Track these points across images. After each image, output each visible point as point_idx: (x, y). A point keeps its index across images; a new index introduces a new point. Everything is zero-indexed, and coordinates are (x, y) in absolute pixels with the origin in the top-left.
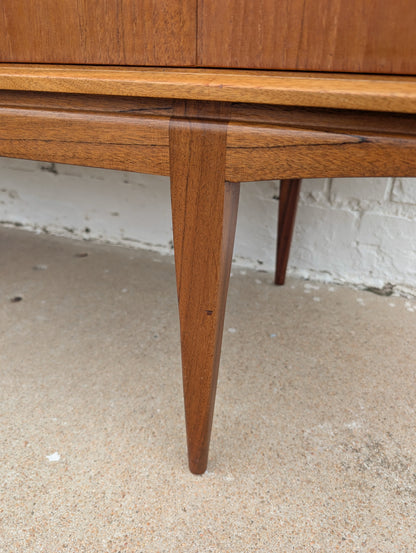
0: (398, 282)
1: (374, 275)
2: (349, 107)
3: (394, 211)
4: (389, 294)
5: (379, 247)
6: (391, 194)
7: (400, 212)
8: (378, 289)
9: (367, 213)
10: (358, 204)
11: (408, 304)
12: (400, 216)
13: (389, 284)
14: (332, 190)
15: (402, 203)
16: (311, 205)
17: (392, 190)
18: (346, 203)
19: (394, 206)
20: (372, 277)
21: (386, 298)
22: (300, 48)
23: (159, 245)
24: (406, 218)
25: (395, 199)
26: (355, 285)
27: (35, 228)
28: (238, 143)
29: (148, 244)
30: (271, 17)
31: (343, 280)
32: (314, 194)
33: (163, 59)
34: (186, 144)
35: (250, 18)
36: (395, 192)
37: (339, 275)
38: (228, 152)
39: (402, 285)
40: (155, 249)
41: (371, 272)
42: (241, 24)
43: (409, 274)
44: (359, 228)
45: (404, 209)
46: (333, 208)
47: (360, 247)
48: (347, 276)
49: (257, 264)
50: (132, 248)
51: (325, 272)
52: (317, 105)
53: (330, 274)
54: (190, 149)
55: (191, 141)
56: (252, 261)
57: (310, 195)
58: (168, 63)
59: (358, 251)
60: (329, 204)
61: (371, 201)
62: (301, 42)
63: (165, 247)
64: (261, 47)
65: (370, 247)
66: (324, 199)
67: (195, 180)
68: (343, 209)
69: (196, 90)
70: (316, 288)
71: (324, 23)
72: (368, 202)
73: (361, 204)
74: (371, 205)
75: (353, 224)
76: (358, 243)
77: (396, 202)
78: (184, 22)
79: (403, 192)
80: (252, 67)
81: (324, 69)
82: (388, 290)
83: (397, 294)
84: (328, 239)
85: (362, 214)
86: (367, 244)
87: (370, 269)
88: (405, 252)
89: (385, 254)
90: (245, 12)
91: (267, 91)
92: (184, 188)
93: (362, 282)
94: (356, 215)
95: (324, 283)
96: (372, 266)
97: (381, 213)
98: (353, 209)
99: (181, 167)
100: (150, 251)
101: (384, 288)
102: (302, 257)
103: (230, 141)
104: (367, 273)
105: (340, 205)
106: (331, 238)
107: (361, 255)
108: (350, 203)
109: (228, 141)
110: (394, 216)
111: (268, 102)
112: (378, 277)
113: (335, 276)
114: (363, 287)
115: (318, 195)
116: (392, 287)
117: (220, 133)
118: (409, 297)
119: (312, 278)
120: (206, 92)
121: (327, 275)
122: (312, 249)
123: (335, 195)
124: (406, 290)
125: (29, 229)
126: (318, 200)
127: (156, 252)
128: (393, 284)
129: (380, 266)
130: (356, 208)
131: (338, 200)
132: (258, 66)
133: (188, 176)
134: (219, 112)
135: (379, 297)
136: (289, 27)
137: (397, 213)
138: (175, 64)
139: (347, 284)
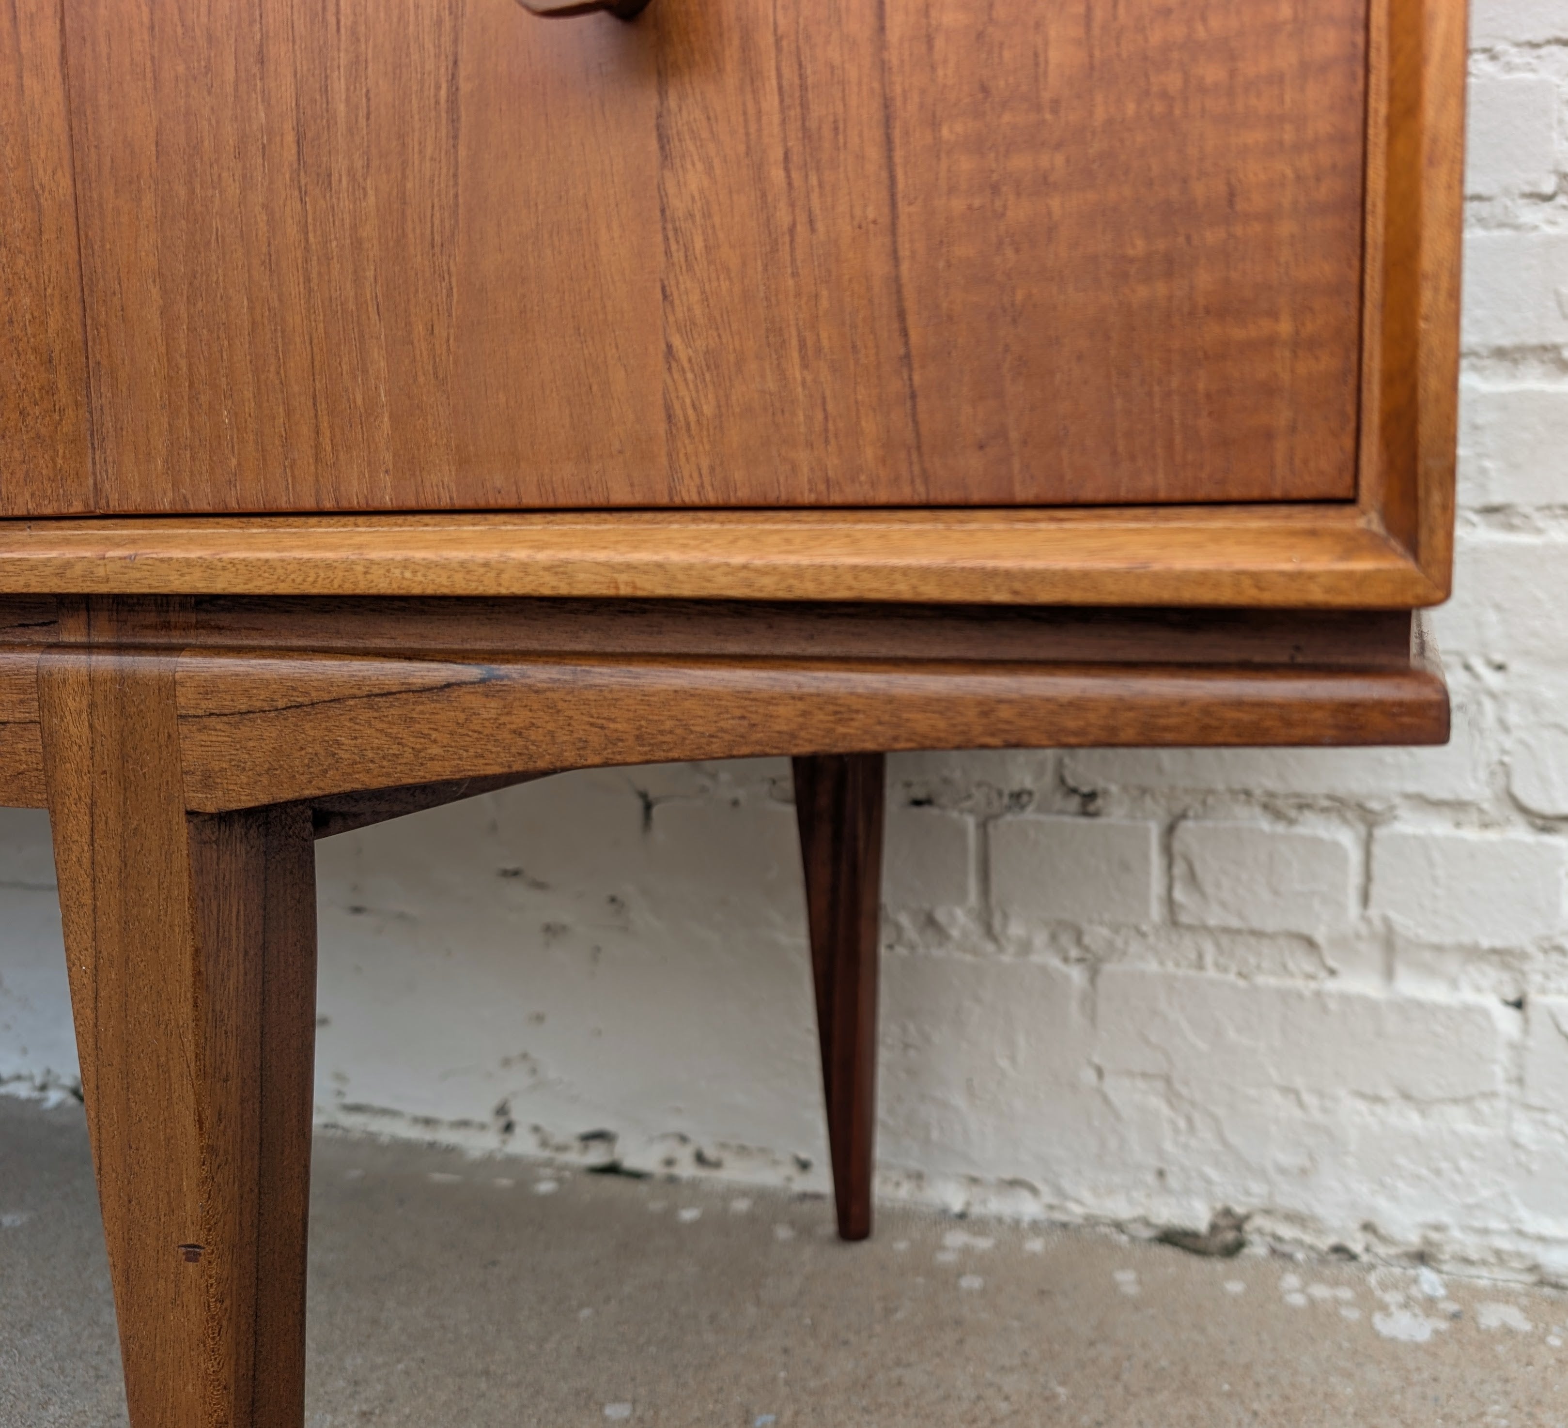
0: (1256, 1202)
1: (1173, 1181)
2: (417, 590)
3: (1193, 956)
4: (1233, 1250)
5: (1168, 1081)
6: (1170, 903)
7: (1209, 959)
8: (1194, 1235)
9: (1108, 968)
10: (1079, 940)
11: (1291, 1280)
12: (1211, 973)
13: (1227, 1212)
14: (993, 900)
15: (1206, 929)
16: (937, 953)
17: (1170, 889)
18: (1040, 939)
19: (1188, 942)
20: (1166, 1190)
21: (1219, 1266)
22: (317, 460)
23: (464, 1124)
24: (1232, 977)
25: (1184, 918)
26: (1119, 1226)
27: (43, 1088)
28: (204, 704)
29: (428, 1122)
30: (248, 394)
31: (1077, 1209)
32: (941, 916)
33: (20, 501)
34: (80, 713)
35: (203, 398)
36: (1179, 895)
37: (1060, 1192)
38: (184, 729)
39: (1267, 1212)
40: (446, 1137)
41: (1161, 1174)
42: (185, 410)
43: (1282, 1171)
44: (1092, 1018)
45: (1218, 945)
46: (1007, 958)
47: (1110, 1085)
48: (1086, 1195)
49: (791, 1170)
50: (371, 1139)
51: (1015, 1183)
52: (348, 589)
53: (1034, 1191)
54: (91, 726)
55: (92, 705)
56: (775, 1163)
57: (931, 922)
58: (32, 508)
59: (1106, 1100)
60: (990, 947)
61: (1116, 929)
62: (317, 447)
63: (483, 1127)
64: (234, 462)
65: (1141, 1084)
66: (975, 929)
67: (111, 815)
68: (1035, 958)
69: (78, 569)
70: (984, 1244)
71: (359, 401)
72: (1105, 932)
73: (1087, 940)
74: (1119, 942)
75: (1074, 1007)
76: (1100, 1073)
77: (1190, 928)
78: (62, 411)
79: (1203, 894)
80: (220, 509)
81: (375, 505)
82: (1230, 1236)
83: (1258, 1249)
84: (1004, 1063)
85: (1094, 974)
86: (1131, 1074)
87: (1153, 1162)
88: (1252, 1092)
89: (1193, 1104)
90: (191, 385)
91: (232, 562)
92: (86, 838)
93: (1139, 1211)
94: (1077, 975)
95: (1017, 1222)
96: (1160, 1153)
97: (1152, 966)
98: (1066, 960)
99: (72, 779)
100: (432, 1145)
101: (1214, 1228)
102: (935, 1135)
103: (186, 699)
104: (1150, 1178)
105: (1025, 948)
106: (1013, 1059)
107: (1118, 1117)
108: (1054, 938)
109: (181, 701)
110: (1192, 973)
111: (239, 589)
112: (1187, 1192)
113: (1048, 1197)
114: (1146, 1233)
115: (952, 916)
116: (1239, 1223)
117: (160, 678)
118: (1300, 1256)
119: (976, 1210)
120: (101, 572)
121: (1025, 1194)
122: (959, 1100)
123: (1005, 916)
124: (1287, 1232)
125: (23, 1091)
126: (955, 933)
127: (450, 1150)
128: (1240, 1210)
129: (1186, 1147)
130: (1074, 953)
131: (1016, 930)
132: (234, 506)
133: (93, 804)
134: (167, 626)
135: (1195, 1263)
136: (289, 413)
137: (1200, 965)
138: (48, 511)
139: (1092, 1221)
